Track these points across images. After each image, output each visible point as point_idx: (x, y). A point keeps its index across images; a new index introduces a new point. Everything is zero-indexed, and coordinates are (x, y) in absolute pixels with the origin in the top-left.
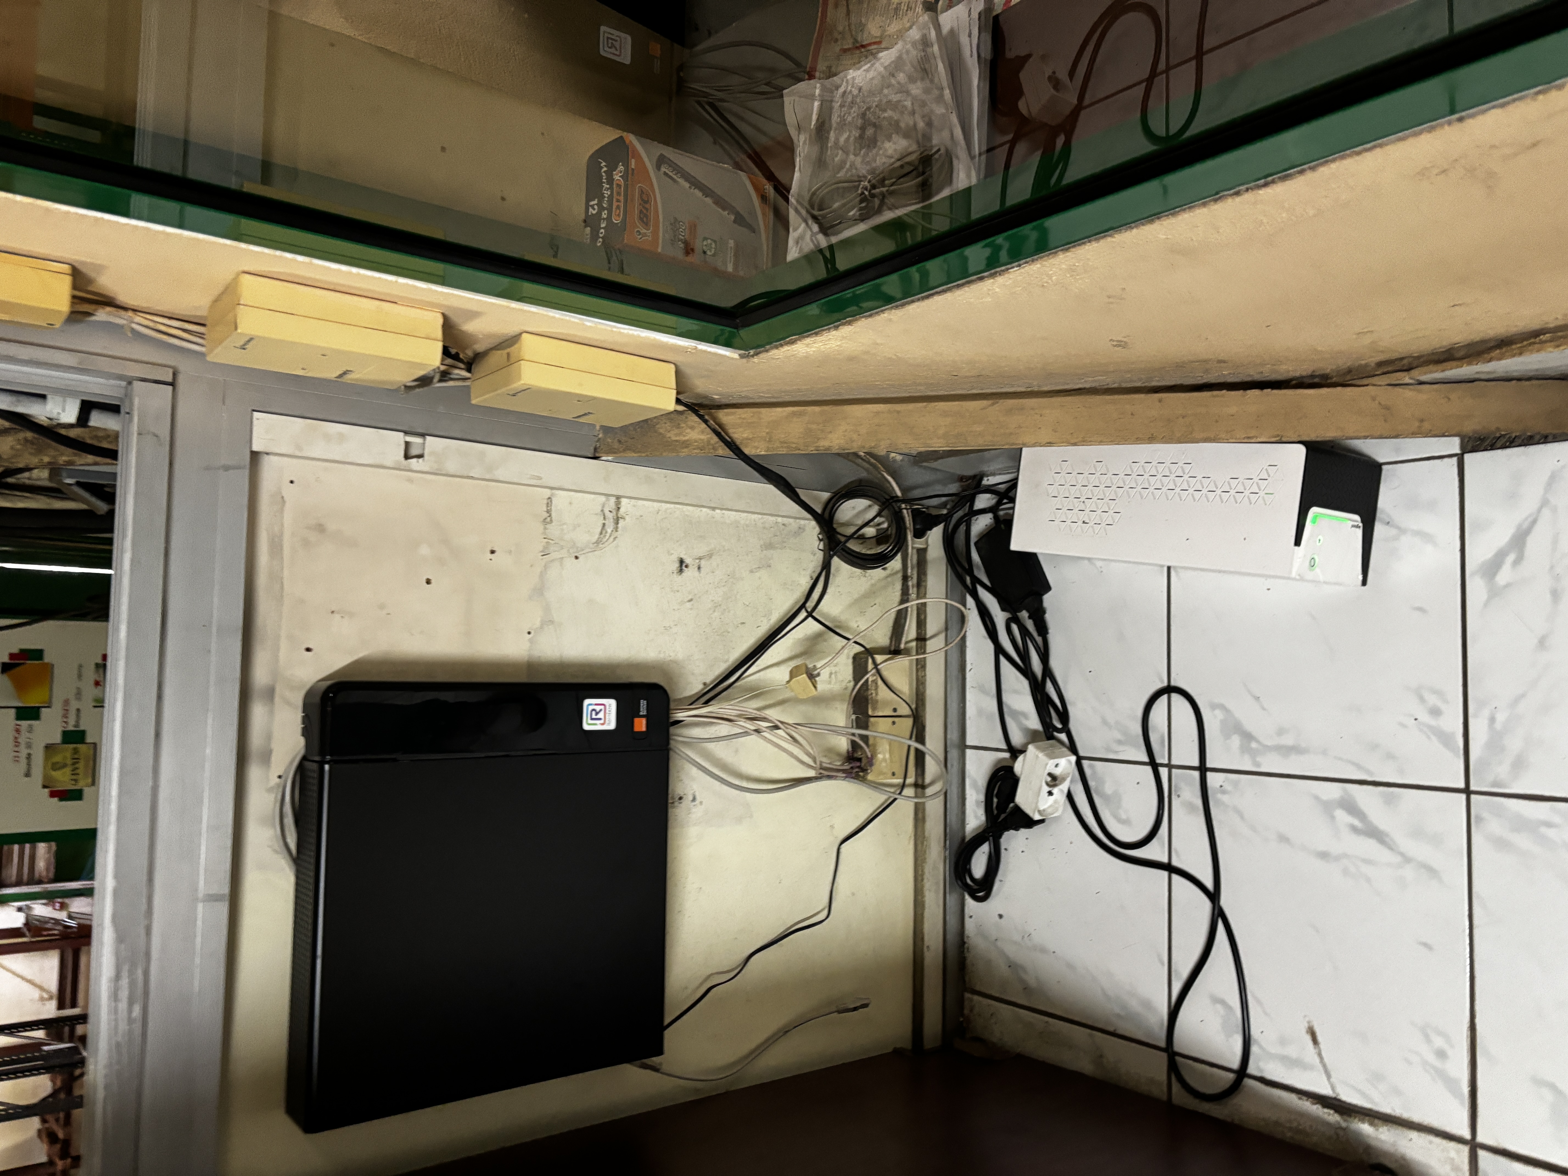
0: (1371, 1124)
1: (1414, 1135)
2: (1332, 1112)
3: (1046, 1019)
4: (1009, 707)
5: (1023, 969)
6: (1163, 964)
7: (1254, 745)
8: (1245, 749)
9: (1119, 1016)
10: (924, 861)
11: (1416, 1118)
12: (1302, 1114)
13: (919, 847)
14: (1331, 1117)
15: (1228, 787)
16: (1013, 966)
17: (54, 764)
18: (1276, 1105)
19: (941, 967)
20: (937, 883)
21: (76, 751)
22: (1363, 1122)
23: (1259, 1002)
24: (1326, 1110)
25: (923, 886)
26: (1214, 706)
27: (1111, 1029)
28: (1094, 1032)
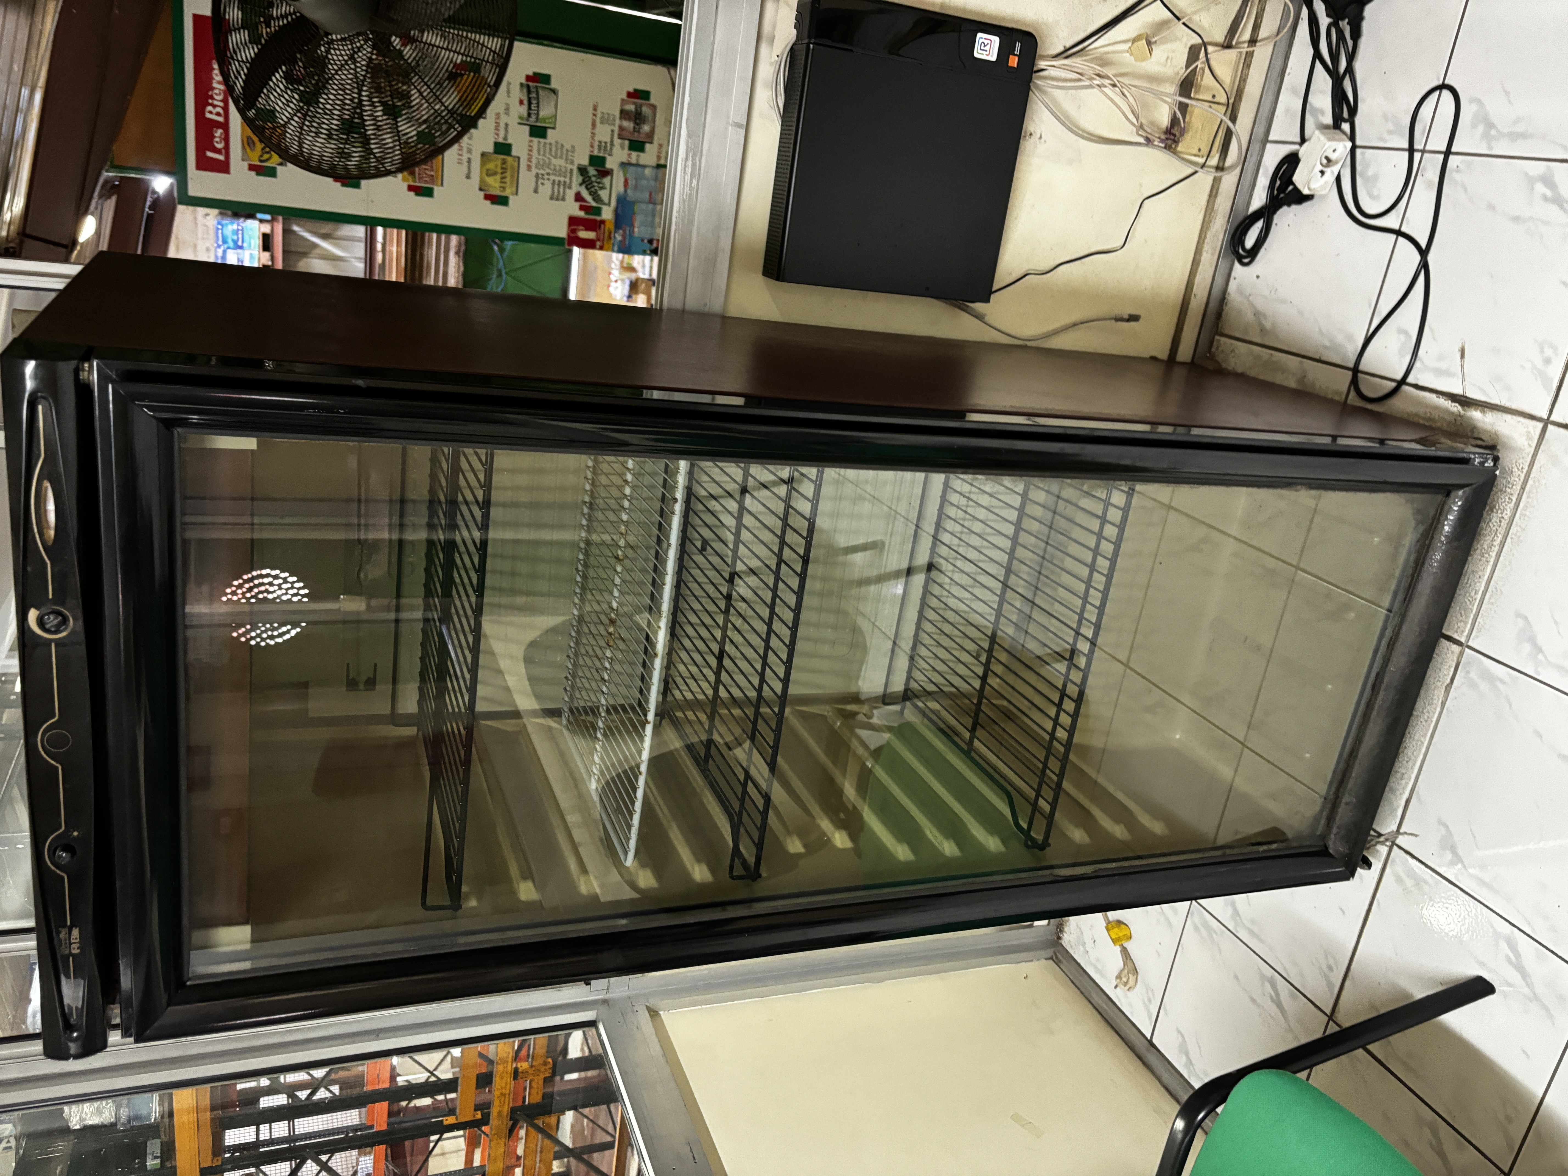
0: (1483, 412)
1: (1508, 417)
2: (1457, 405)
3: (1272, 352)
4: (1311, 105)
5: (1264, 316)
6: (1370, 306)
7: (1493, 132)
8: (1486, 136)
9: (1326, 347)
10: (1208, 228)
11: (1514, 406)
12: (1436, 408)
13: (1207, 218)
14: (1455, 408)
15: (1461, 167)
16: (1257, 314)
17: (488, 170)
18: (1419, 402)
19: (1202, 312)
20: (1214, 249)
21: (504, 162)
22: (1476, 410)
23: (1432, 330)
24: (1453, 404)
25: (1202, 248)
26: (1472, 100)
27: (1317, 357)
28: (1305, 360)
